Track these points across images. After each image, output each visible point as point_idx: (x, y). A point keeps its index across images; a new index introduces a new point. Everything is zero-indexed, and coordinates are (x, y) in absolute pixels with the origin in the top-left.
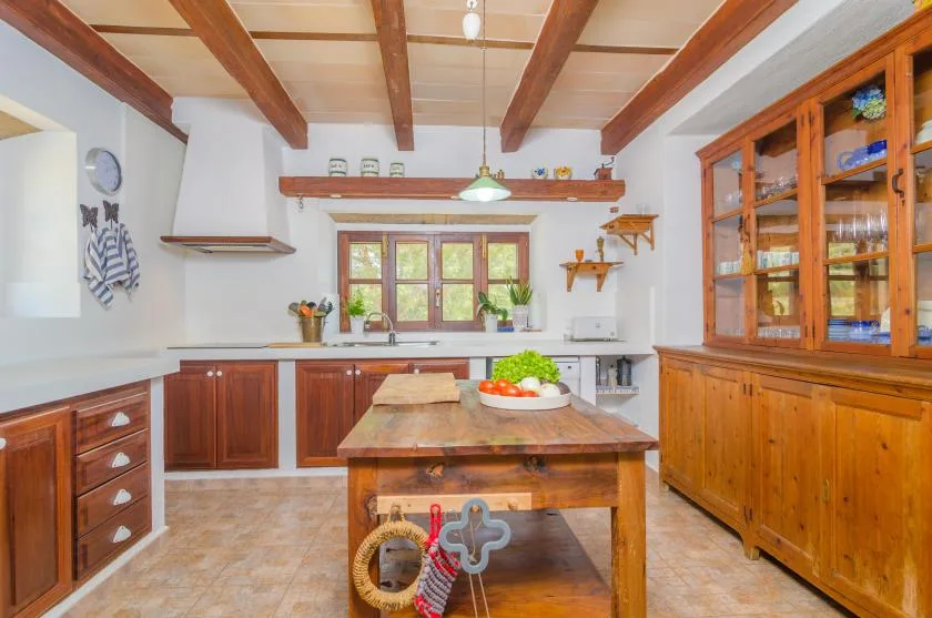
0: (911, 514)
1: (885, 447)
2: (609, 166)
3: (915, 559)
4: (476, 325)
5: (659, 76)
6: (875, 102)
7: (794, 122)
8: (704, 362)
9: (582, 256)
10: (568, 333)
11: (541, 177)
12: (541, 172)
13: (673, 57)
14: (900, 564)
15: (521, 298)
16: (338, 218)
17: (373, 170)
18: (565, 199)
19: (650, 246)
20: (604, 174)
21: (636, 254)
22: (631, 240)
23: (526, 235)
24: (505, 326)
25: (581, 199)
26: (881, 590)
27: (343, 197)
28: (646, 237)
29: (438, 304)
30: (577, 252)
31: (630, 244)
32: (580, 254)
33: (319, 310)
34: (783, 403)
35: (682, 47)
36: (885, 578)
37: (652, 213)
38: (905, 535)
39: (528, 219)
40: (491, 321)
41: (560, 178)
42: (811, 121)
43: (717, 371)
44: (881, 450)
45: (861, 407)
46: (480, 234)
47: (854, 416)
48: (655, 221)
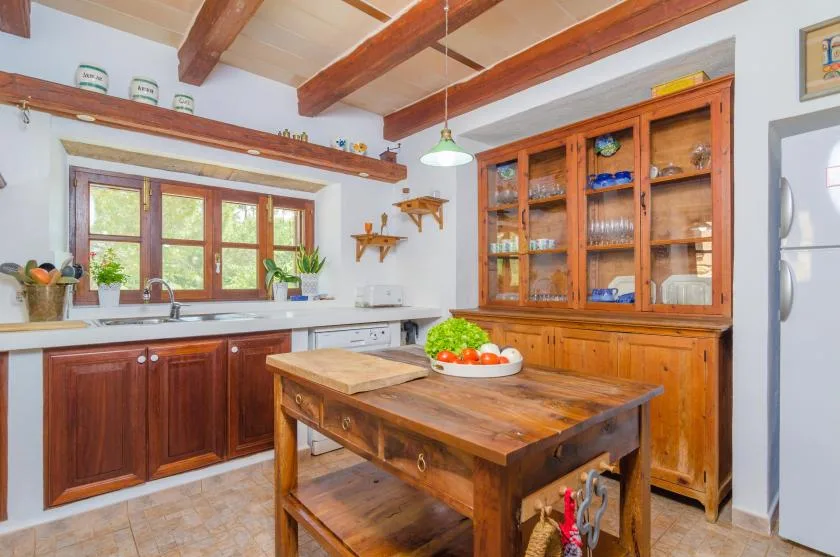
0: (684, 409)
1: (666, 369)
2: (394, 151)
3: (687, 436)
4: (261, 293)
5: (460, 85)
6: (610, 145)
7: (564, 147)
8: (503, 321)
9: (371, 229)
10: (360, 300)
11: (341, 149)
12: (342, 144)
13: (477, 73)
14: (676, 442)
15: (312, 266)
16: (71, 148)
17: (151, 95)
18: (357, 174)
19: (438, 225)
20: (389, 157)
21: (420, 231)
22: (416, 217)
23: (312, 203)
24: (296, 295)
25: (371, 177)
26: (663, 462)
27: (98, 122)
28: (435, 216)
29: (218, 271)
30: (366, 225)
31: (415, 221)
32: (369, 227)
33: (64, 274)
34: (584, 347)
35: (488, 68)
36: (666, 453)
37: (442, 197)
38: (680, 422)
39: (315, 188)
40: (280, 289)
41: (357, 153)
42: (578, 149)
43: (518, 327)
44: (664, 372)
45: (647, 345)
46: (267, 196)
47: (644, 352)
48: (444, 205)
